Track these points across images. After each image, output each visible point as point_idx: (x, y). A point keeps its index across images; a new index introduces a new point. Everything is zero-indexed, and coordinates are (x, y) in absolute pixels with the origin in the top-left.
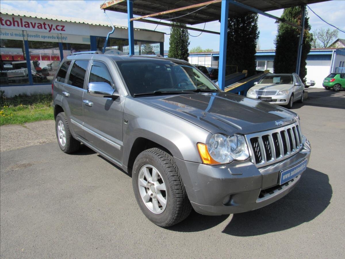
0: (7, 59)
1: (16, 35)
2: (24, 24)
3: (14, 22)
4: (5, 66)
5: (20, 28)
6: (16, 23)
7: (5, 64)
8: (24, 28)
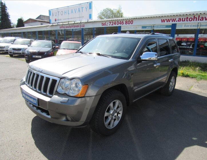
0: (184, 40)
1: (194, 26)
2: (200, 18)
3: (194, 18)
4: (182, 44)
5: (197, 21)
6: (195, 19)
7: (182, 43)
8: (200, 21)
